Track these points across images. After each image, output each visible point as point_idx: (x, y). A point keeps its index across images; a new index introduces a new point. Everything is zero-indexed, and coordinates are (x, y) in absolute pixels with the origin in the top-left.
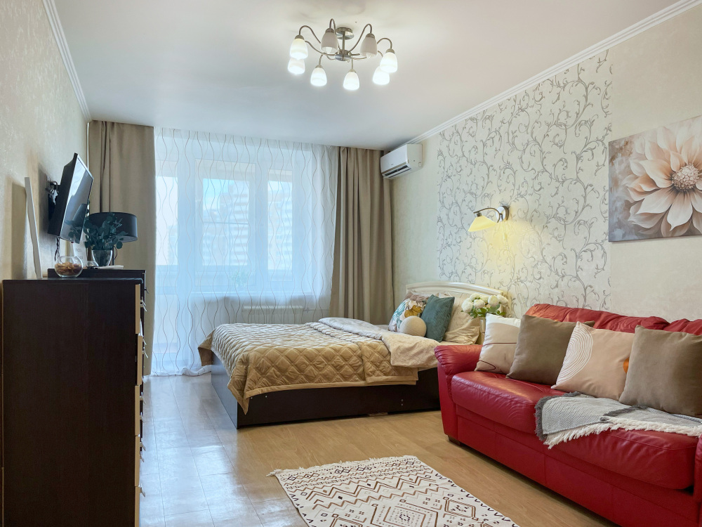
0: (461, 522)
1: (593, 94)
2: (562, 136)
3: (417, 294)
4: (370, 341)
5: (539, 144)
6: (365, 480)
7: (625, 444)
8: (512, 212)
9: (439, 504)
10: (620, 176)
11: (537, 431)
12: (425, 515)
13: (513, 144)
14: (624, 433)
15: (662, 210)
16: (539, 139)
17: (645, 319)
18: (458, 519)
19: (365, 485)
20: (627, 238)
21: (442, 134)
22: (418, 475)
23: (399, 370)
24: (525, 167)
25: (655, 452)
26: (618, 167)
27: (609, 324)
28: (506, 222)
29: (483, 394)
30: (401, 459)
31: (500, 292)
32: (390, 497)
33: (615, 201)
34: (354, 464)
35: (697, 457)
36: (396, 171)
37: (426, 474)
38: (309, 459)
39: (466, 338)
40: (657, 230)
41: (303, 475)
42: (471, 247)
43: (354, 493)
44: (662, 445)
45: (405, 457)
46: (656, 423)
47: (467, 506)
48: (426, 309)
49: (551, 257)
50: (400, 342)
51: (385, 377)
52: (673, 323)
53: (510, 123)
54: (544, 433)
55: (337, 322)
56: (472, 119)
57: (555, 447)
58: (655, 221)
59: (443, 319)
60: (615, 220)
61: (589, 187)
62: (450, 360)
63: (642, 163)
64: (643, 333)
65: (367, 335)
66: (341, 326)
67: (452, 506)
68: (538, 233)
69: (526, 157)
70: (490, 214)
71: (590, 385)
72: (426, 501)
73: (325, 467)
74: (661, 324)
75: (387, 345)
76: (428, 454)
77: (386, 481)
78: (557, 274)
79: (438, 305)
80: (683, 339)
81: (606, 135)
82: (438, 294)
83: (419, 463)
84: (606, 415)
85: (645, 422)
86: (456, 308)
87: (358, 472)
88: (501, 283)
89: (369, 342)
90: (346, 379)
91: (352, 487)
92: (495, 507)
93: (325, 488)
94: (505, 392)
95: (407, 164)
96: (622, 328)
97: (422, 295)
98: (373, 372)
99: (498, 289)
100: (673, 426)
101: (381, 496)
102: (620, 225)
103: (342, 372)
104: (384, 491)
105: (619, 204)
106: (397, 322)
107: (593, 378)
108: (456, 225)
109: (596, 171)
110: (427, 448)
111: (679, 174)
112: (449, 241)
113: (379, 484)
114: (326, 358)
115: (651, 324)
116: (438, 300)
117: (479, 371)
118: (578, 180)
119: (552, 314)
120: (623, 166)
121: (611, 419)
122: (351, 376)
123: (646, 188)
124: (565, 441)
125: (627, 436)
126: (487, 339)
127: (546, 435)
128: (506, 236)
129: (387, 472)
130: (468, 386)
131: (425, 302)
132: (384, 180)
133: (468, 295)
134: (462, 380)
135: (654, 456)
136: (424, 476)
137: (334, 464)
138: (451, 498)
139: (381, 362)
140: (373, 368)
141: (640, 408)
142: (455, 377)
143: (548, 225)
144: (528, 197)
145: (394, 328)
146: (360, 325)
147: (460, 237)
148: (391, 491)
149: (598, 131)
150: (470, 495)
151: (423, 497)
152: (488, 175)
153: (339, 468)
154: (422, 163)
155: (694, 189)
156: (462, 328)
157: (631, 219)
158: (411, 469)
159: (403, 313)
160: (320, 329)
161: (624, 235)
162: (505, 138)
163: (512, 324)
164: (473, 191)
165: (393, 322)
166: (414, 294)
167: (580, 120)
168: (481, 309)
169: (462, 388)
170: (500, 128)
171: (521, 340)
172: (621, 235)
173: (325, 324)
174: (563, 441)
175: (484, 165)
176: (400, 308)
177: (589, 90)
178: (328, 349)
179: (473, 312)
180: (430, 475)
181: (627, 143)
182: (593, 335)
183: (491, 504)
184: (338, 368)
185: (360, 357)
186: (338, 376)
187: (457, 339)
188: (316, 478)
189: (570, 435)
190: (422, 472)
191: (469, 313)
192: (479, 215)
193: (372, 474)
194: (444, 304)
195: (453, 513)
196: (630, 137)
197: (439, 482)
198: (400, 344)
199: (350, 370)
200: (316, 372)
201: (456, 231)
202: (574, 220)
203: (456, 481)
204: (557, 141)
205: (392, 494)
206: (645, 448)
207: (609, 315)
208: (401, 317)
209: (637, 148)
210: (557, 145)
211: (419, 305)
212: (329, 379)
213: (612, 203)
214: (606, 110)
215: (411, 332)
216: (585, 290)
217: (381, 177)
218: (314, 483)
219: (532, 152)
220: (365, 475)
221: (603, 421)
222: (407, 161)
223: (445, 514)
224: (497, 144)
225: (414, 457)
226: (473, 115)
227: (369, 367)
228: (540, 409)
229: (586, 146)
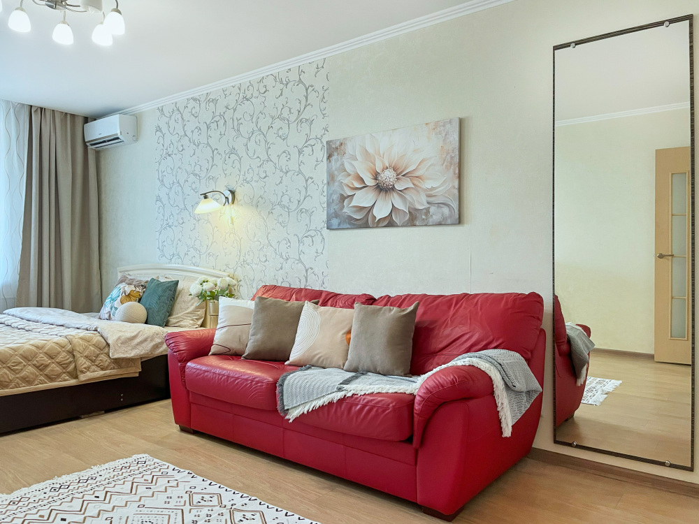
0: (209, 513)
1: (312, 96)
2: (286, 129)
3: (132, 277)
4: (82, 333)
5: (264, 134)
6: (92, 492)
7: (358, 407)
8: (238, 196)
9: (183, 500)
10: (336, 173)
11: (279, 408)
12: (169, 516)
13: (238, 130)
14: (357, 398)
15: (369, 204)
16: (264, 129)
17: (359, 296)
18: (205, 511)
19: (92, 498)
20: (341, 227)
21: (161, 110)
22: (153, 474)
23: (118, 362)
24: (251, 155)
25: (384, 411)
26: (335, 164)
27: (330, 302)
28: (232, 206)
29: (221, 378)
30: (130, 460)
31: (226, 274)
32: (126, 505)
33: (331, 194)
34: (74, 477)
35: (415, 411)
36: (104, 142)
37: (162, 471)
38: (10, 482)
39: (191, 322)
40: (365, 221)
41: (7, 502)
42: (194, 229)
43: (80, 511)
44: (388, 405)
45: (135, 457)
46: (381, 386)
47: (212, 495)
48: (146, 294)
49: (276, 242)
50: (121, 331)
51: (102, 373)
52: (379, 299)
53: (235, 110)
54: (286, 408)
55: (32, 312)
56: (195, 99)
57: (296, 419)
58: (365, 212)
59: (167, 304)
60: (332, 211)
61: (310, 179)
62: (182, 347)
63: (353, 162)
64: (361, 310)
65: (77, 326)
66: (38, 318)
67: (196, 498)
68: (264, 219)
69: (251, 145)
70: (214, 197)
71: (320, 358)
72: (168, 500)
73: (35, 487)
74: (370, 300)
75: (105, 336)
76: (159, 448)
77: (117, 489)
78: (281, 256)
79: (160, 289)
80: (392, 312)
81: (324, 134)
82: (158, 277)
83: (152, 461)
84: (341, 384)
85: (372, 386)
86: (180, 292)
87: (80, 485)
88: (227, 265)
89: (81, 335)
90: (51, 379)
91: (77, 505)
92: (240, 489)
93: (40, 513)
94: (245, 374)
95: (119, 136)
96: (340, 304)
97: (139, 279)
98: (88, 369)
99: (224, 271)
100: (394, 387)
101: (114, 507)
102: (336, 215)
103: (47, 372)
104: (116, 500)
105: (335, 197)
106: (111, 309)
107: (321, 352)
108: (177, 206)
109: (316, 166)
110: (157, 443)
111: (382, 175)
112: (170, 222)
113: (109, 494)
114: (25, 357)
115: (364, 300)
116: (160, 284)
117: (213, 355)
118: (300, 172)
119: (280, 295)
120: (339, 163)
121: (346, 387)
122: (59, 376)
123: (357, 185)
124: (306, 412)
125: (360, 401)
126: (222, 322)
127: (288, 410)
128: (232, 220)
129: (116, 478)
130: (205, 371)
131: (144, 287)
132: (89, 151)
133: (196, 279)
134: (199, 367)
135: (383, 415)
136: (160, 474)
137: (47, 482)
138: (193, 491)
139: (97, 356)
140: (88, 363)
141: (363, 374)
142: (189, 364)
143: (273, 211)
144: (253, 184)
145: (107, 316)
146: (62, 314)
147: (182, 218)
148: (126, 498)
149: (317, 130)
150: (213, 483)
151: (163, 497)
152: (213, 159)
153: (54, 486)
154: (136, 137)
155: (393, 189)
156: (187, 312)
157: (345, 210)
158: (145, 469)
159: (119, 299)
160: (9, 323)
161: (339, 224)
162: (230, 123)
163: (245, 306)
164: (197, 172)
165: (105, 310)
166: (129, 277)
167: (300, 118)
168: (211, 292)
169: (198, 374)
170: (224, 113)
171: (256, 321)
172: (337, 223)
173: (13, 315)
174: (303, 413)
175: (208, 147)
176: (115, 293)
177: (309, 92)
178: (27, 346)
179: (202, 296)
180: (167, 470)
181: (341, 144)
182: (320, 313)
183: (235, 488)
184: (41, 368)
185: (71, 353)
186: (42, 378)
187: (182, 323)
188: (26, 503)
189: (310, 406)
190: (157, 470)
191: (198, 297)
192: (206, 197)
193: (98, 484)
194: (167, 288)
195: (199, 505)
196: (344, 139)
197: (178, 476)
198: (120, 334)
199: (58, 369)
200: (11, 376)
201: (178, 212)
202: (297, 208)
203: (195, 472)
204: (280, 134)
205: (127, 502)
206: (375, 410)
207: (329, 293)
208: (116, 304)
209: (349, 149)
210: (281, 137)
211: (138, 289)
212: (29, 382)
213: (329, 196)
214: (323, 112)
215: (130, 319)
216: (307, 271)
217: (85, 147)
218: (24, 509)
219: (257, 141)
220: (89, 487)
221: (340, 390)
222: (119, 132)
223: (191, 509)
224: (222, 129)
225: (144, 455)
226: (196, 95)
227: (83, 362)
228: (282, 385)
229: (306, 142)
